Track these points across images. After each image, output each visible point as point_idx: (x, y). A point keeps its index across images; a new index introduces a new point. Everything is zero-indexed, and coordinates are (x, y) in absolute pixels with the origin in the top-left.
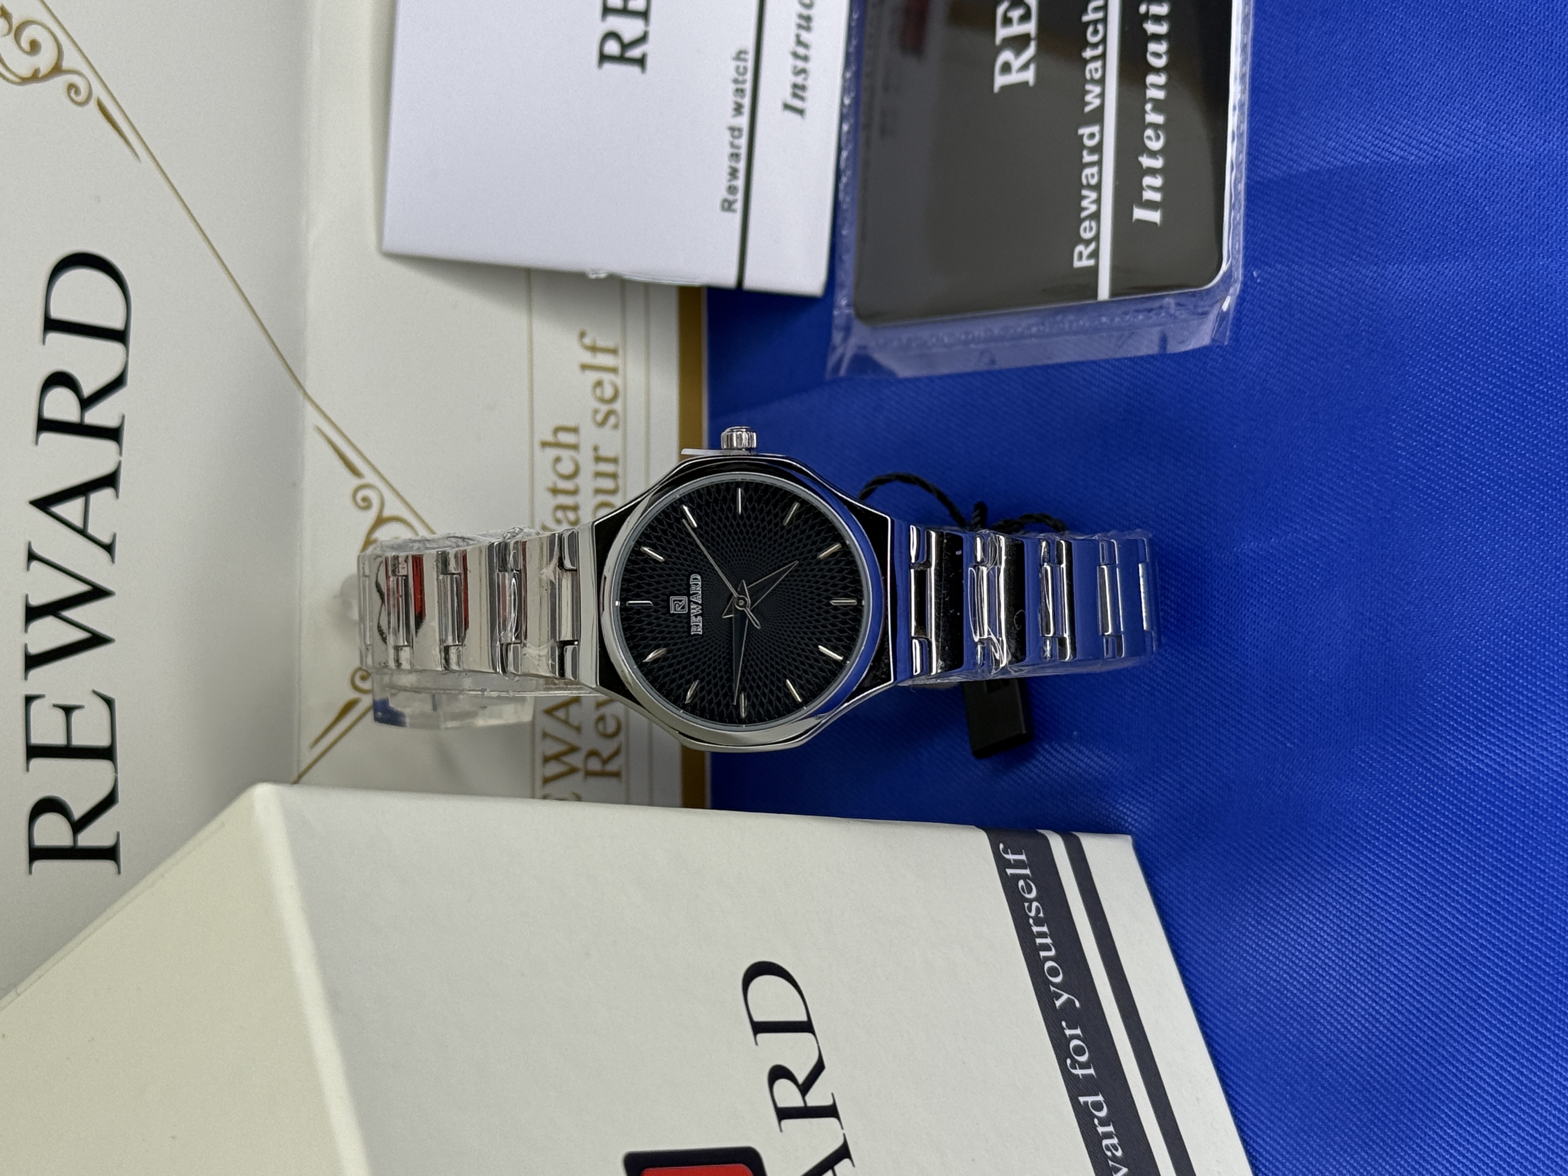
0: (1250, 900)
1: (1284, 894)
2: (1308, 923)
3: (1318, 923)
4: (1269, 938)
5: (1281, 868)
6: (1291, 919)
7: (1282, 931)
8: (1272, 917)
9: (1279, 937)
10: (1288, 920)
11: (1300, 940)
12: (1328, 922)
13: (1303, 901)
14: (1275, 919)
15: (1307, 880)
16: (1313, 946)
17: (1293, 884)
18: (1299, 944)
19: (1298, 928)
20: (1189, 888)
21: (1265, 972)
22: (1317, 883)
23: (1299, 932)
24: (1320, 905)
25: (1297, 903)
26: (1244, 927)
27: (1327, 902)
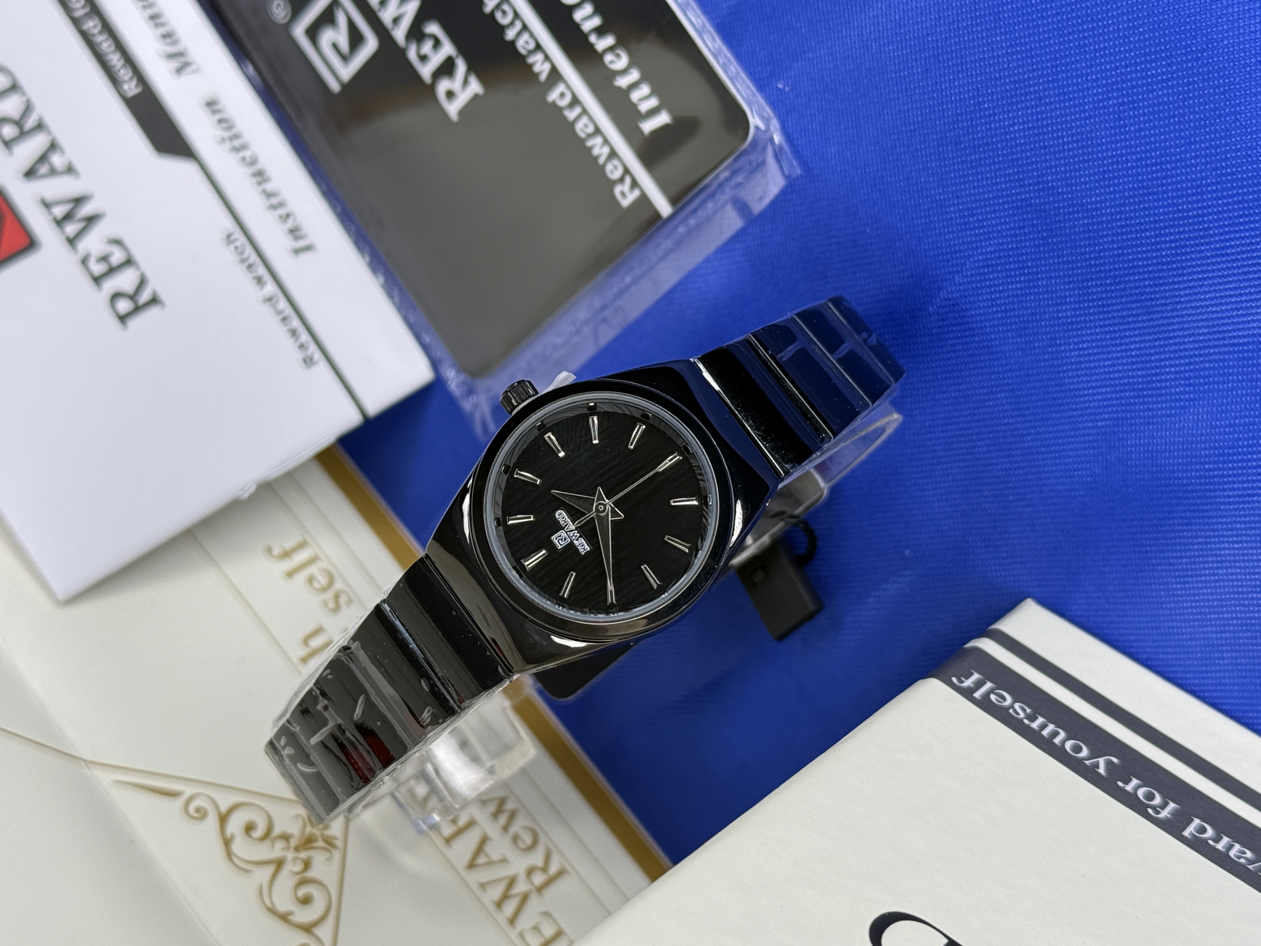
0: (1162, 571)
1: (1188, 544)
2: (1227, 552)
3: (1236, 546)
4: (1202, 588)
5: (1170, 525)
6: (1210, 559)
7: (1210, 575)
8: (1191, 570)
9: (1210, 582)
10: (1208, 562)
11: (1230, 571)
12: (1245, 538)
13: (1210, 537)
14: (1195, 569)
15: (1199, 518)
16: (1245, 568)
17: (1191, 530)
18: (1232, 574)
19: (1221, 562)
20: (1102, 600)
21: (1219, 619)
22: (1211, 513)
23: (1224, 565)
24: (1227, 530)
25: (1207, 543)
26: (1174, 596)
27: (1231, 523)
